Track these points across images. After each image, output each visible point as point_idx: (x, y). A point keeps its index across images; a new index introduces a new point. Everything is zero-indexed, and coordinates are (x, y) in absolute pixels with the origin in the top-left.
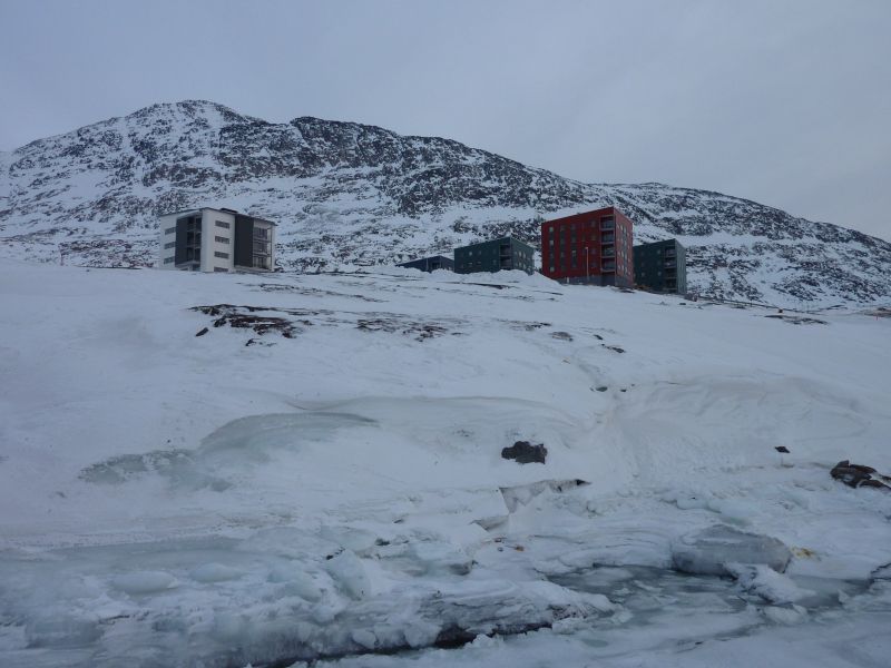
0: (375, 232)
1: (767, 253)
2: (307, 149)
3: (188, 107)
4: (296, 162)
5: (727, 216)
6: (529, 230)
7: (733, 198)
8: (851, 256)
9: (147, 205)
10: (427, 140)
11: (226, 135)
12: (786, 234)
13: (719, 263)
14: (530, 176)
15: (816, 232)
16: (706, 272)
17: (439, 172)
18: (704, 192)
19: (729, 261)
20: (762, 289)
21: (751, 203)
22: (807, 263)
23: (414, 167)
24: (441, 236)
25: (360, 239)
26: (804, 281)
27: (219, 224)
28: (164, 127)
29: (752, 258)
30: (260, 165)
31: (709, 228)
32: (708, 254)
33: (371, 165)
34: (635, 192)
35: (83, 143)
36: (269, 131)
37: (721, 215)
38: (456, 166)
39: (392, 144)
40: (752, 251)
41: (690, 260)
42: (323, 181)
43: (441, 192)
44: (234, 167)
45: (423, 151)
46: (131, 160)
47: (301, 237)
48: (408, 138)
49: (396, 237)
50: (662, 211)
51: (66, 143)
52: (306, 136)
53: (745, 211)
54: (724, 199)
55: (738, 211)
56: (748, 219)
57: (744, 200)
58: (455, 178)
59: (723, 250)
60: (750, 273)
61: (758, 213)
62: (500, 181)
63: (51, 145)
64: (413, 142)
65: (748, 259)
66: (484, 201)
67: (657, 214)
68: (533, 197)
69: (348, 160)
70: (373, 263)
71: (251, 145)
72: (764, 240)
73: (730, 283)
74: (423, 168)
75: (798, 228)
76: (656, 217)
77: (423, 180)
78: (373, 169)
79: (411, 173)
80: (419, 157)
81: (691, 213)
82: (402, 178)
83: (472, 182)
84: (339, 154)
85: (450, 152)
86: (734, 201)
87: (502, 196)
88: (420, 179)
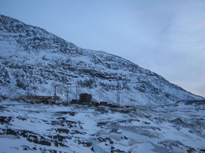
1: (133, 77)
5: (123, 65)
6: (67, 62)
7: (124, 59)
8: (154, 80)
10: (35, 28)
12: (138, 72)
13: (120, 79)
14: (67, 45)
15: (145, 72)
16: (116, 81)
17: (38, 39)
18: (117, 56)
20: (131, 88)
21: (129, 62)
22: (143, 81)
23: (30, 36)
24: (39, 61)
26: (142, 86)
29: (129, 78)
31: (118, 68)
32: (117, 76)
33: (15, 32)
37: (121, 64)
38: (44, 37)
39: (23, 27)
40: (129, 76)
41: (112, 77)
43: (39, 45)
45: (33, 31)
48: (28, 26)
49: (24, 59)
50: (105, 61)
53: (128, 64)
54: (122, 59)
55: (126, 64)
57: (127, 60)
58: (43, 42)
59: (121, 75)
60: (128, 83)
61: (131, 65)
62: (58, 45)
64: (30, 27)
65: (128, 78)
66: (52, 50)
67: (104, 61)
68: (68, 51)
69: (7, 30)
72: (132, 73)
73: (123, 85)
74: (32, 37)
75: (141, 70)
76: (103, 62)
77: (32, 41)
78: (16, 34)
79: (29, 38)
80: (32, 33)
81: (113, 62)
82: (25, 39)
83: (49, 43)
84: (4, 28)
85: (42, 33)
86: (125, 60)
87: (58, 50)
88: (31, 40)
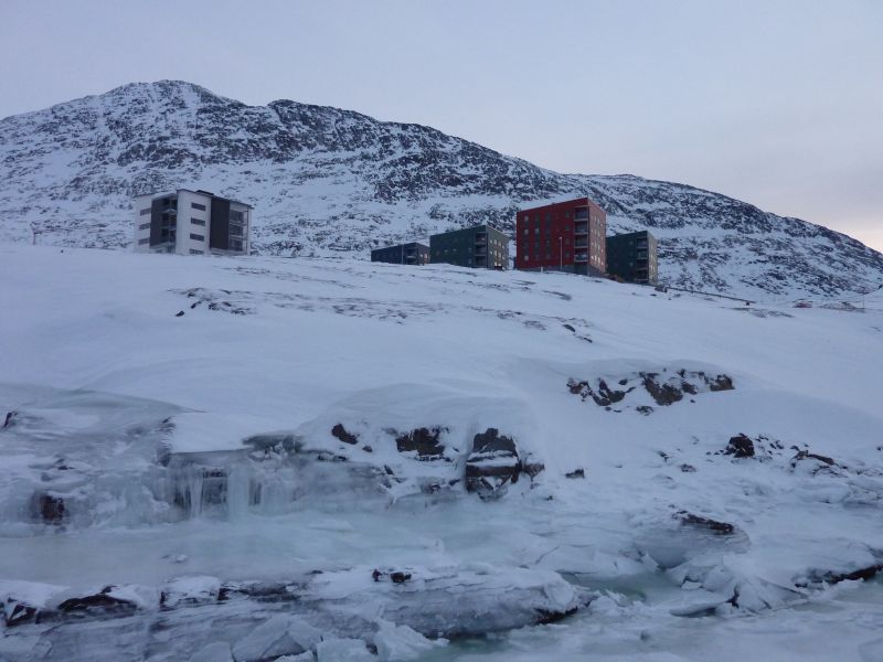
0: (352, 217)
1: (737, 246)
2: (285, 133)
3: (166, 87)
4: (273, 145)
5: (698, 210)
6: (505, 218)
7: (704, 191)
8: (817, 250)
9: (122, 186)
10: (405, 127)
11: (203, 116)
12: (755, 229)
13: (690, 255)
14: (507, 165)
16: (677, 264)
17: (416, 159)
18: (677, 185)
19: (700, 254)
20: (730, 281)
21: (722, 197)
22: (775, 257)
23: (391, 153)
24: (417, 223)
25: (336, 223)
26: (771, 274)
27: (195, 206)
28: (140, 107)
29: (721, 251)
30: (237, 147)
31: (681, 220)
32: (679, 246)
33: (348, 149)
34: (609, 183)
35: (57, 121)
36: (246, 114)
37: (692, 208)
38: (433, 152)
39: (369, 130)
40: (722, 244)
41: (662, 252)
42: (301, 165)
43: (418, 178)
44: (211, 149)
45: (402, 138)
46: (106, 139)
47: (277, 221)
48: (385, 124)
49: (372, 222)
50: (635, 203)
51: (40, 120)
52: (284, 120)
53: (716, 204)
54: (696, 192)
55: (709, 204)
56: (718, 213)
57: (715, 194)
58: (432, 165)
59: (694, 242)
60: (719, 266)
61: (729, 207)
62: (477, 169)
63: (23, 121)
64: (390, 128)
65: (718, 251)
66: (460, 188)
67: (631, 205)
68: (509, 186)
69: (326, 145)
70: (349, 249)
71: (228, 127)
72: (733, 232)
73: (700, 274)
74: (400, 153)
75: (767, 222)
76: (629, 208)
77: (400, 166)
78: (350, 154)
79: (388, 159)
80: (396, 143)
81: (663, 205)
82: (378, 164)
83: (449, 169)
84: (317, 138)
85: (428, 139)
86: (706, 194)
87: (479, 184)
88: (397, 165)
